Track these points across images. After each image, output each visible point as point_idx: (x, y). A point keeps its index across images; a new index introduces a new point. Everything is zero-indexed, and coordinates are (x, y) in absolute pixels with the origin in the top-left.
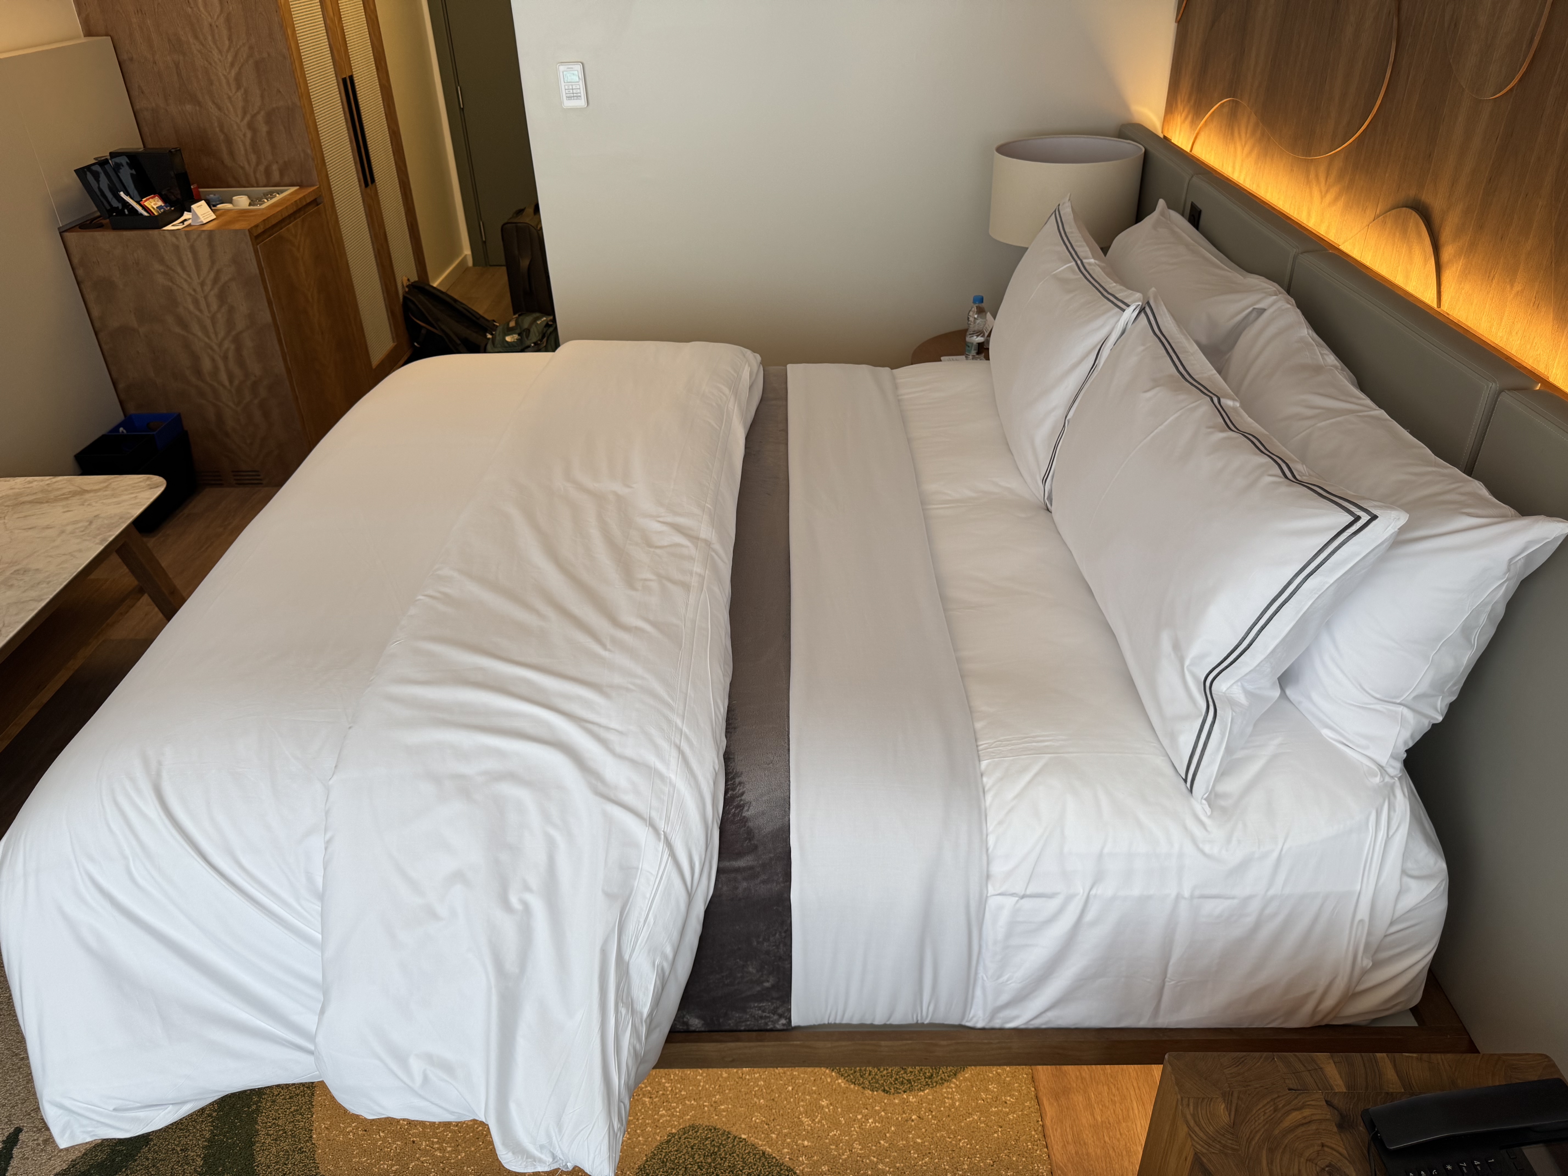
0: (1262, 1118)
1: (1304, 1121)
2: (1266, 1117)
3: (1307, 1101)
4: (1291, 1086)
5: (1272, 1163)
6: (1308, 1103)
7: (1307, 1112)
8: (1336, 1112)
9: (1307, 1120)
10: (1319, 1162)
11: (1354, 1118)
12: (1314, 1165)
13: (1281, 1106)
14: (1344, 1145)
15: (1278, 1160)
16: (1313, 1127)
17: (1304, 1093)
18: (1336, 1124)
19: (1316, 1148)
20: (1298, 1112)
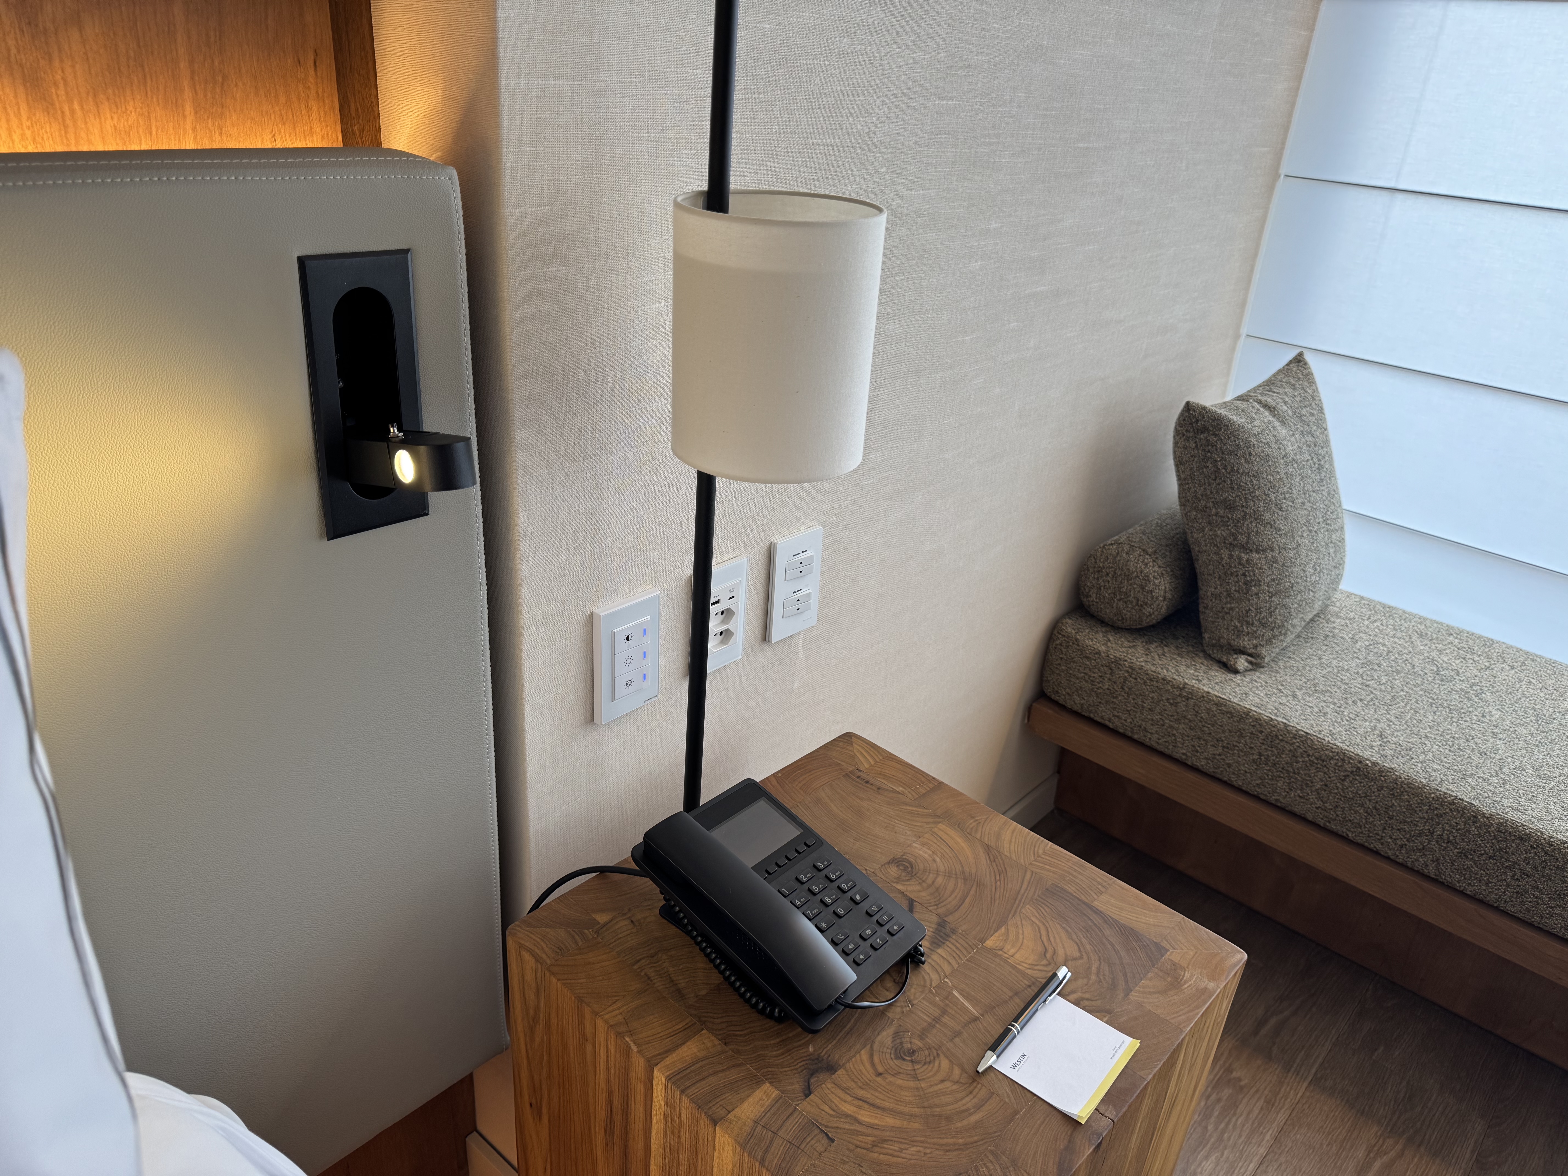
0: (914, 1149)
1: (866, 1106)
2: (906, 1146)
3: (831, 1115)
4: (825, 1141)
5: (967, 1110)
6: (831, 1112)
7: (848, 1108)
8: (812, 1081)
9: (861, 1103)
10: (909, 1068)
11: (804, 1061)
12: (918, 1072)
13: (870, 1138)
14: (854, 1056)
15: (956, 1106)
16: (861, 1093)
17: (821, 1124)
18: (834, 1074)
19: (890, 1079)
20: (859, 1117)
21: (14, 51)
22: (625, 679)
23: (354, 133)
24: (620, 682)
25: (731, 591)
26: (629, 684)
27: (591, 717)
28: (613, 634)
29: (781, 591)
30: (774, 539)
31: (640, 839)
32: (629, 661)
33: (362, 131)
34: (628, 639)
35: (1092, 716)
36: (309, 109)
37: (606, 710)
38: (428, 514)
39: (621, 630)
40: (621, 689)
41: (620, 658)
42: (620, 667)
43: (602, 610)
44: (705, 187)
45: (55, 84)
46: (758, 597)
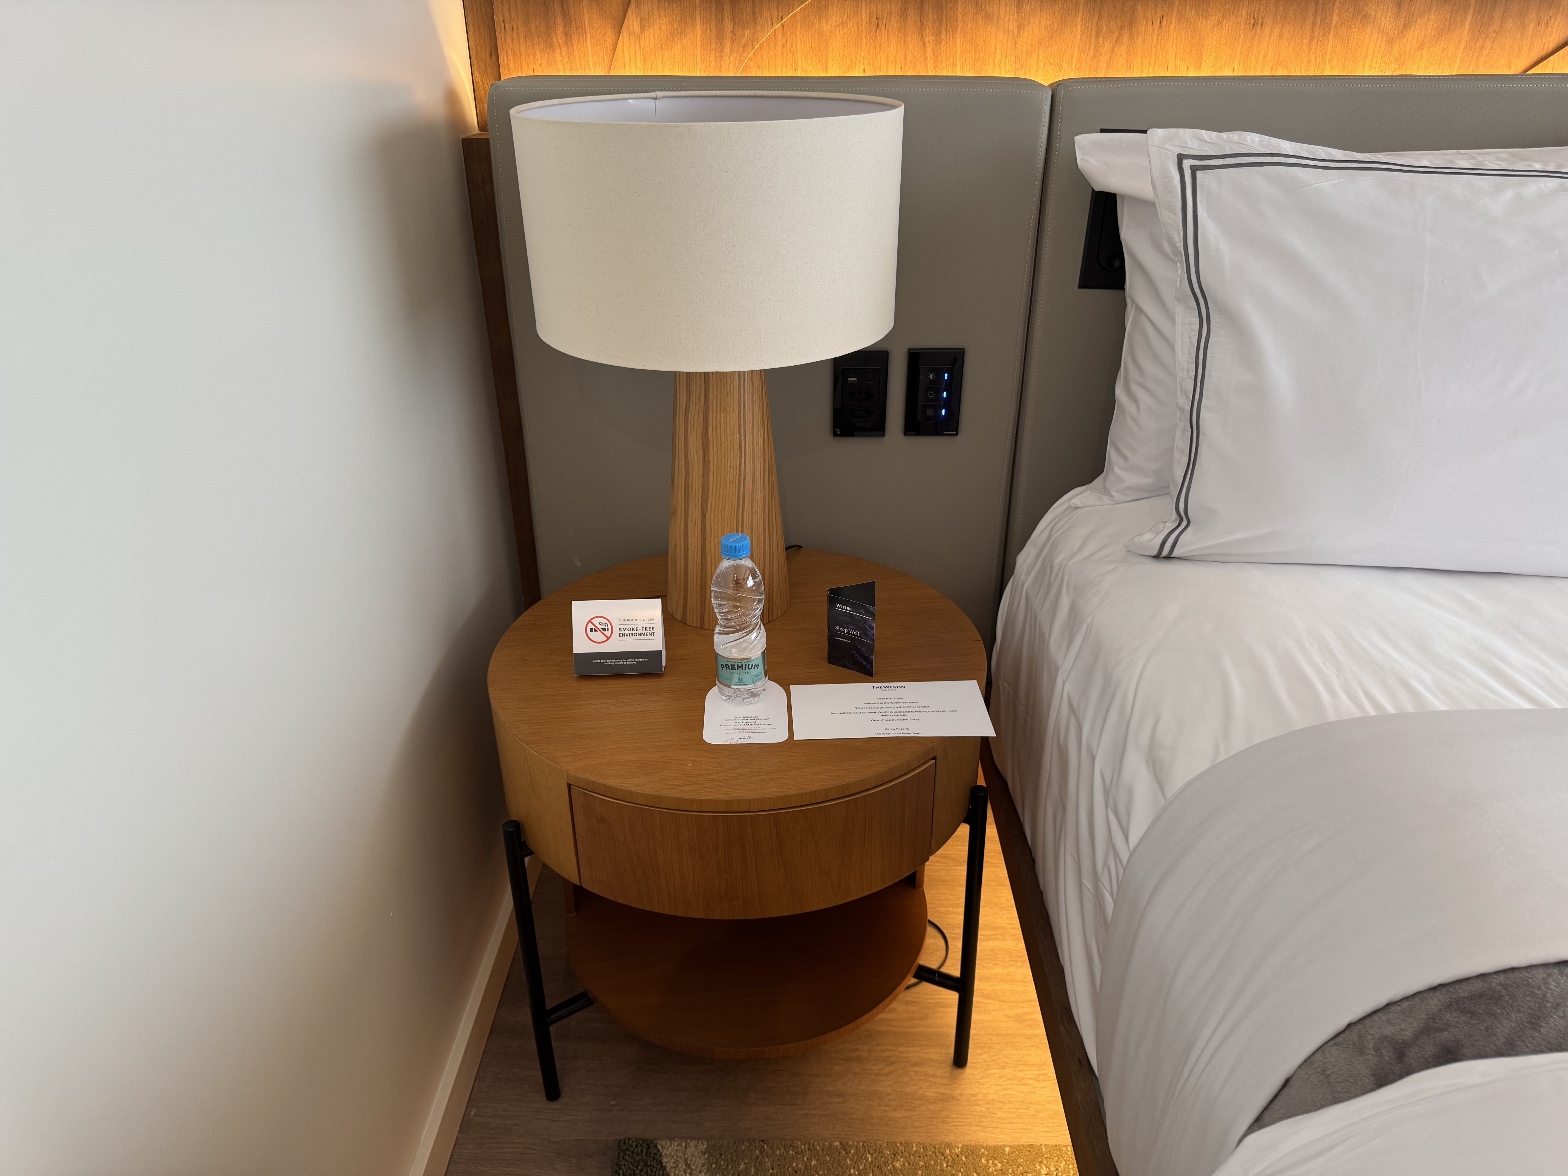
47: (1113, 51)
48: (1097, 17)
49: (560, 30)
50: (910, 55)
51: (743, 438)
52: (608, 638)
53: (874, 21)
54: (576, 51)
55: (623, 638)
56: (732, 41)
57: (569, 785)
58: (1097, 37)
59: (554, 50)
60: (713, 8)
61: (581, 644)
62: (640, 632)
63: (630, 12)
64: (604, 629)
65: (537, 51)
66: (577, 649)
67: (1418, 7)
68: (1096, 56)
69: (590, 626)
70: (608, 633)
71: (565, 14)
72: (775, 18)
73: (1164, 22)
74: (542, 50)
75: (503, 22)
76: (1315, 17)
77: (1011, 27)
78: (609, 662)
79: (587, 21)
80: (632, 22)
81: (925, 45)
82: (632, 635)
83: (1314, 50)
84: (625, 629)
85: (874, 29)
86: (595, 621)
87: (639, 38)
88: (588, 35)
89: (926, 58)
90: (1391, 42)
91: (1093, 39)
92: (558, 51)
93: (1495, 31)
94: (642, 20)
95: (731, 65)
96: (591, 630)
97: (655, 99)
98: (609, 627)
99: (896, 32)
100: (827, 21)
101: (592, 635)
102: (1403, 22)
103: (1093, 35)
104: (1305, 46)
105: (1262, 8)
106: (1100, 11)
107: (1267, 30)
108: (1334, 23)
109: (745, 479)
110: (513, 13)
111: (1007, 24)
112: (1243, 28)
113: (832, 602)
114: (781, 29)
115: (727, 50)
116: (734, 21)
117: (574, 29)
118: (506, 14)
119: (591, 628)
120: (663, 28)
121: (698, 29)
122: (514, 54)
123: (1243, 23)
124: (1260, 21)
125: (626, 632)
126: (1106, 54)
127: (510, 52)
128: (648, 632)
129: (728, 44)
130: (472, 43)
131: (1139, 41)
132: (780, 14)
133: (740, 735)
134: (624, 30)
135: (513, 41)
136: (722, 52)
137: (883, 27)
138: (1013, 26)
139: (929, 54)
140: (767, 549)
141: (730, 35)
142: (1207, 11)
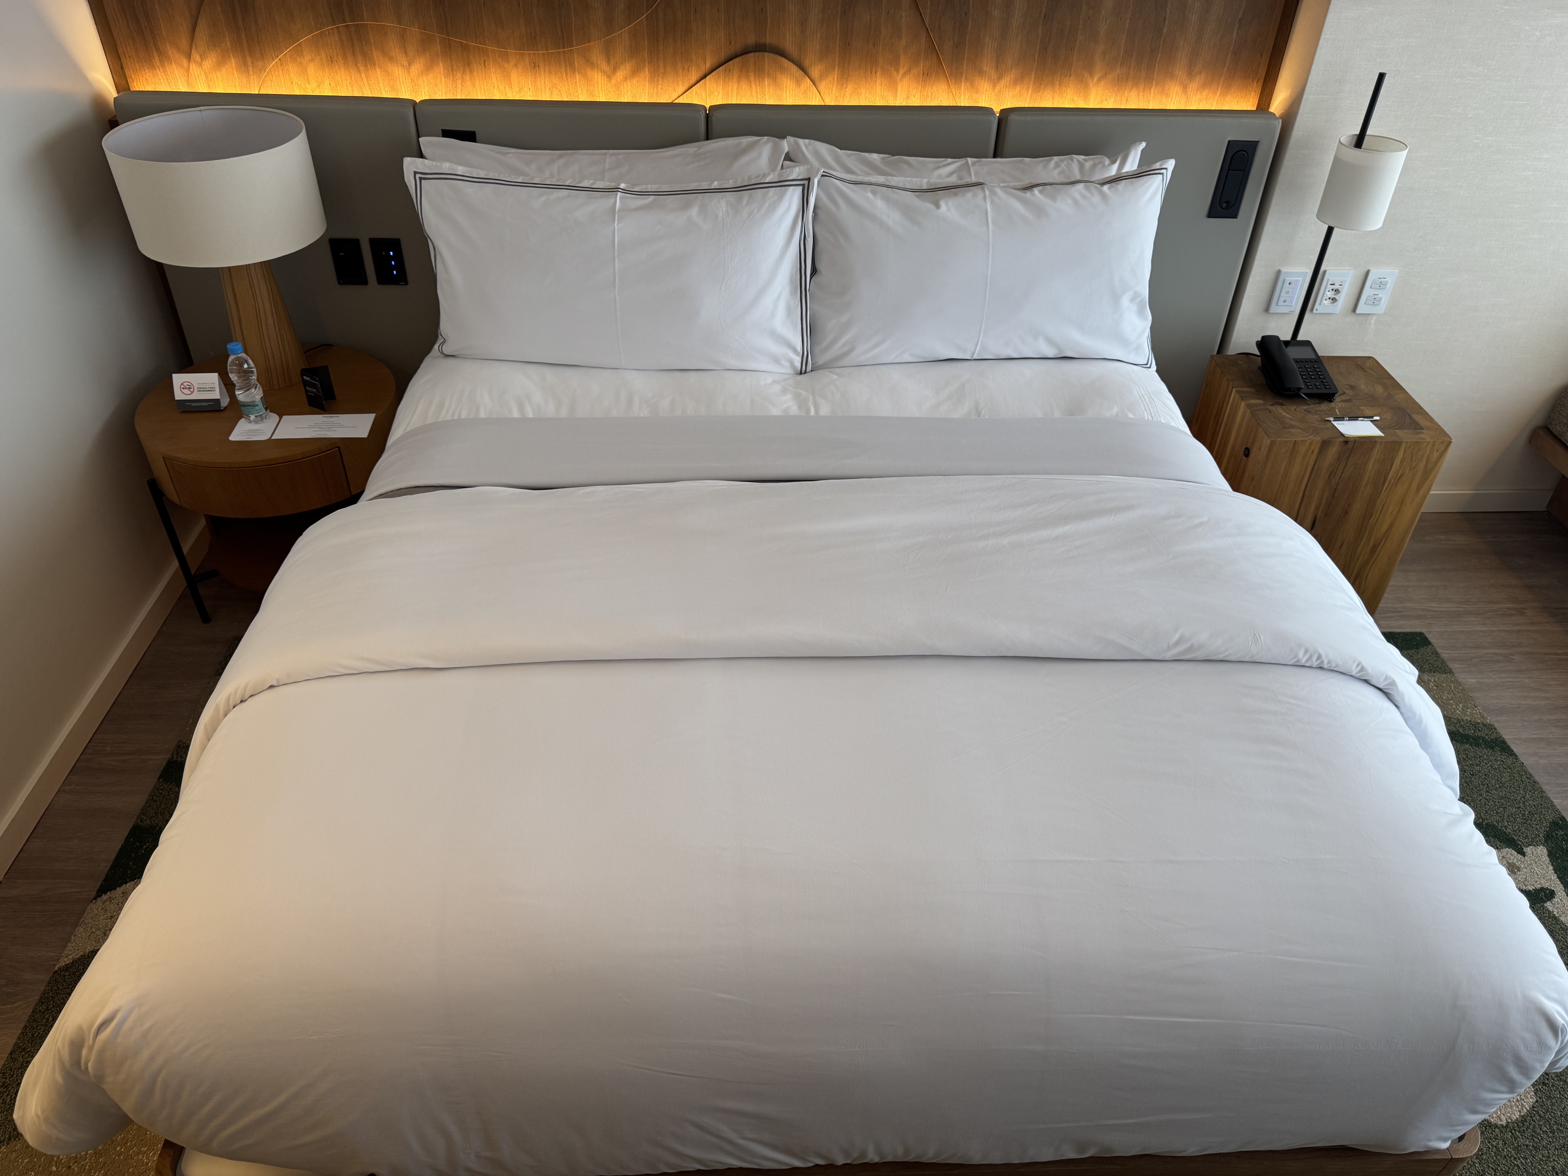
21: (1184, 80)
22: (1284, 299)
23: (1263, 100)
24: (1282, 300)
25: (1341, 282)
26: (1285, 301)
27: (1267, 309)
28: (1284, 280)
29: (1367, 292)
30: (1371, 268)
31: (1260, 339)
32: (1287, 293)
33: (1266, 99)
34: (1289, 284)
35: (1561, 438)
36: (1251, 94)
37: (1273, 309)
38: (1236, 218)
39: (1289, 279)
40: (1281, 302)
41: (1284, 290)
42: (1283, 294)
43: (1284, 270)
44: (1358, 133)
45: (1189, 88)
46: (1356, 291)
47: (462, 78)
48: (449, 60)
49: (157, 58)
50: (353, 77)
51: (254, 292)
52: (192, 392)
53: (329, 58)
54: (168, 69)
55: (200, 392)
56: (253, 68)
57: (164, 458)
58: (452, 70)
59: (155, 69)
60: (239, 50)
61: (179, 395)
62: (208, 389)
63: (193, 50)
64: (190, 388)
65: (146, 69)
66: (177, 398)
67: (618, 60)
68: (454, 80)
69: (182, 386)
70: (192, 390)
71: (158, 50)
72: (274, 56)
73: (486, 64)
74: (148, 68)
75: (124, 53)
76: (566, 63)
77: (405, 64)
78: (194, 404)
79: (171, 54)
80: (196, 56)
81: (360, 71)
82: (204, 391)
83: (569, 80)
84: (200, 388)
85: (330, 63)
86: (184, 384)
87: (201, 64)
88: (173, 61)
89: (362, 79)
90: (609, 77)
91: (451, 72)
92: (157, 69)
93: (662, 73)
94: (200, 55)
95: (255, 80)
96: (183, 388)
97: (200, 111)
98: (192, 387)
99: (342, 64)
100: (304, 58)
101: (184, 391)
102: (612, 67)
103: (450, 69)
104: (564, 78)
105: (536, 57)
106: (451, 57)
107: (542, 69)
108: (576, 66)
109: (259, 313)
110: (128, 48)
111: (402, 62)
112: (529, 68)
113: (302, 375)
114: (279, 61)
115: (251, 73)
116: (251, 56)
117: (164, 58)
118: (125, 49)
119: (183, 387)
120: (213, 59)
121: (233, 60)
122: (133, 71)
123: (528, 66)
124: (537, 64)
125: (200, 390)
126: (459, 79)
127: (131, 70)
128: (212, 390)
129: (251, 69)
130: (109, 61)
131: (475, 73)
132: (276, 54)
133: (247, 437)
134: (191, 59)
135: (131, 63)
136: (249, 73)
137: (335, 62)
138: (406, 63)
139: (363, 76)
140: (281, 348)
141: (251, 64)
142: (508, 59)
